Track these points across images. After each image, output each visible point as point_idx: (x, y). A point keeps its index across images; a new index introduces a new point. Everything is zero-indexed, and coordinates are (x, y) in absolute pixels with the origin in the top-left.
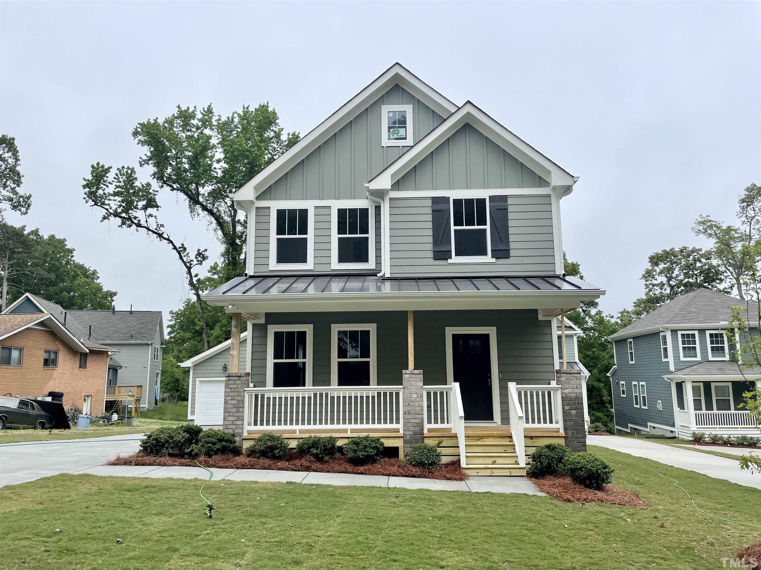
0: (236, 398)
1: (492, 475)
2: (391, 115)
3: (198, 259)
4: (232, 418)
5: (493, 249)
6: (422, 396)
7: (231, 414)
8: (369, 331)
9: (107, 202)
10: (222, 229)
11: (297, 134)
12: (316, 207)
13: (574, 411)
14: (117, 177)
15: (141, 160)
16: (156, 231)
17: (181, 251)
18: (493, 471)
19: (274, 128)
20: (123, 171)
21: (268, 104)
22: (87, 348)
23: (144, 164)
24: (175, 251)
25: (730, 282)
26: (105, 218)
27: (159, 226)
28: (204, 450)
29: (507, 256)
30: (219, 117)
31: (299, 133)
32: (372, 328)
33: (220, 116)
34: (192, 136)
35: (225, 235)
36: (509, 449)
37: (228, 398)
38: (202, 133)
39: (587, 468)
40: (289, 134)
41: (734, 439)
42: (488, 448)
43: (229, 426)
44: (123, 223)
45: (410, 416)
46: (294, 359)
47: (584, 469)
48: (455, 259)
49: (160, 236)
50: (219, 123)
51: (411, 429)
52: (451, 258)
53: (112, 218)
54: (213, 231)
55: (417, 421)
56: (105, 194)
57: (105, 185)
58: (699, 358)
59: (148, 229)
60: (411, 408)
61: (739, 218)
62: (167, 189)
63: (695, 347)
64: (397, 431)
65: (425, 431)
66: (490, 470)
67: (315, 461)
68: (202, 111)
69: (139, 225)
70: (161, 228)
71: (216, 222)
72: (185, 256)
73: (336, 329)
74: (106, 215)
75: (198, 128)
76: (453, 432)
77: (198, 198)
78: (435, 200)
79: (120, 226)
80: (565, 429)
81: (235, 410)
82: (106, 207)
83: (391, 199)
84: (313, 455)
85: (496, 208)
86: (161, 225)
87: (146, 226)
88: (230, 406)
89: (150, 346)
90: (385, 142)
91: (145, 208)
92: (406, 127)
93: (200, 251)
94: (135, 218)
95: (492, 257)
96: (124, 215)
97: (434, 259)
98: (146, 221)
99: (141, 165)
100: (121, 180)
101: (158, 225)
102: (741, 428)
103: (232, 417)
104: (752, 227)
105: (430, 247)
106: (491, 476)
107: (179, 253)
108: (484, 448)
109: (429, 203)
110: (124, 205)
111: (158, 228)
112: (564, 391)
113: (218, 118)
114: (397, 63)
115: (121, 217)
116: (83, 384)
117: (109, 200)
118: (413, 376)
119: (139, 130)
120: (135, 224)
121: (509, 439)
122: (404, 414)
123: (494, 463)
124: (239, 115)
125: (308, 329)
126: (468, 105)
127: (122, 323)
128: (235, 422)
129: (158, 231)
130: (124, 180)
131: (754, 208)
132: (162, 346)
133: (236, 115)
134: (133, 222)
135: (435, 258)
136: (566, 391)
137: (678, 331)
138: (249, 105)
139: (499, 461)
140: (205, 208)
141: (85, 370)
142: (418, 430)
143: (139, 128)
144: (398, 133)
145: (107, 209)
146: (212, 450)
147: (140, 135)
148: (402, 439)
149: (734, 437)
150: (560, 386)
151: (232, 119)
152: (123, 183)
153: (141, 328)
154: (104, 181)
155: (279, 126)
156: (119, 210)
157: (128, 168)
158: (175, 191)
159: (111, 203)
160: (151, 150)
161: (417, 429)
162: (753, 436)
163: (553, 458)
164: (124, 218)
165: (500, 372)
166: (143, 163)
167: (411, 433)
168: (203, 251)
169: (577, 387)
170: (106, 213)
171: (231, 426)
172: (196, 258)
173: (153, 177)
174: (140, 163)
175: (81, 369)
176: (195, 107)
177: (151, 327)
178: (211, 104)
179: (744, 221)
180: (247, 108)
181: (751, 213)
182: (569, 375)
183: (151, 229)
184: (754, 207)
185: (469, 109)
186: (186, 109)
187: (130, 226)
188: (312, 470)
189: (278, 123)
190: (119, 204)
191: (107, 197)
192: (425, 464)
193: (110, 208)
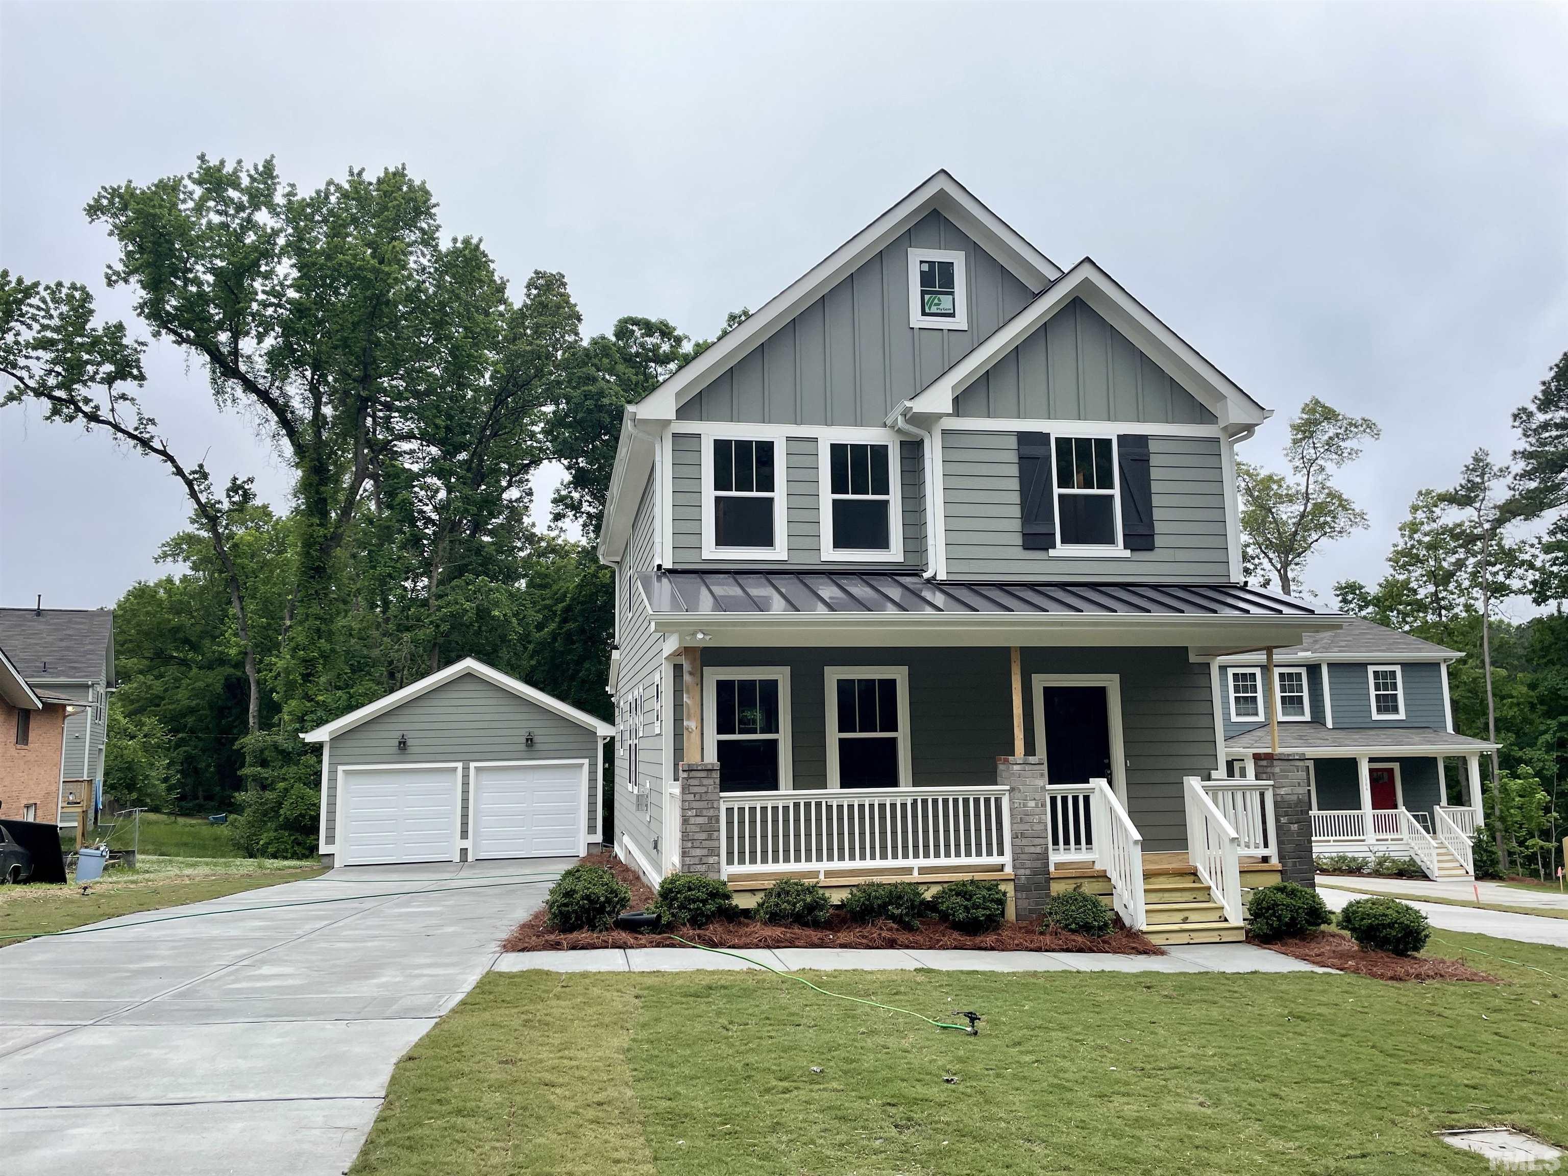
0: (705, 813)
1: (1192, 942)
2: (926, 267)
3: (233, 499)
4: (698, 852)
5: (1127, 533)
6: (1044, 805)
7: (697, 844)
8: (894, 681)
9: (22, 362)
10: (292, 434)
11: (474, 241)
12: (789, 439)
13: (1296, 825)
14: (43, 306)
15: (110, 272)
16: (136, 433)
17: (195, 479)
18: (1193, 935)
19: (424, 226)
20: (60, 293)
21: (404, 169)
22: (38, 698)
23: (116, 282)
24: (179, 478)
25: (1263, 576)
26: (11, 398)
27: (145, 422)
28: (685, 915)
29: (1151, 548)
30: (290, 189)
31: (481, 240)
32: (900, 674)
33: (293, 186)
34: (228, 226)
35: (299, 449)
36: (1200, 896)
37: (690, 813)
38: (249, 220)
39: (1402, 923)
40: (455, 240)
41: (1324, 861)
42: (1167, 895)
43: (694, 866)
44: (55, 412)
45: (1025, 842)
46: (735, 733)
47: (1396, 925)
48: (1062, 550)
49: (145, 443)
50: (290, 202)
51: (1028, 864)
52: (1054, 547)
53: (29, 399)
54: (269, 439)
55: (1038, 850)
56: (17, 343)
57: (23, 323)
58: (1261, 718)
59: (116, 427)
60: (1027, 827)
61: (1290, 461)
62: (167, 338)
63: (1256, 697)
64: (1001, 868)
65: (1052, 868)
66: (1187, 934)
67: (897, 930)
68: (253, 172)
69: (93, 417)
70: (150, 428)
71: (276, 418)
72: (201, 492)
73: (833, 675)
74: (15, 392)
75: (240, 208)
76: (1098, 867)
77: (236, 362)
78: (1024, 438)
79: (47, 418)
80: (1281, 858)
81: (703, 836)
82: (18, 373)
83: (944, 432)
84: (893, 917)
85: (1131, 458)
86: (149, 420)
87: (112, 420)
88: (694, 828)
89: (91, 690)
90: (917, 320)
91: (109, 380)
92: (952, 293)
93: (238, 482)
94: (87, 401)
95: (1125, 548)
96: (58, 393)
97: (1024, 549)
98: (113, 410)
99: (110, 283)
100: (52, 312)
101: (140, 419)
102: (1334, 841)
103: (698, 850)
104: (1311, 479)
105: (1017, 525)
106: (1188, 944)
107: (190, 484)
108: (1160, 895)
109: (1013, 442)
110: (59, 369)
111: (142, 426)
112: (1279, 791)
113: (288, 189)
114: (943, 171)
115: (51, 397)
116: (22, 779)
117: (27, 357)
118: (1027, 767)
119: (105, 202)
120: (86, 414)
121: (1192, 878)
122: (1015, 837)
123: (1185, 920)
124: (339, 188)
125: (781, 675)
126: (1087, 266)
127: (18, 637)
128: (705, 860)
129: (141, 433)
130: (61, 314)
131: (1314, 443)
132: (109, 690)
133: (332, 189)
134: (78, 409)
135: (1026, 547)
136: (1282, 791)
137: (1228, 669)
138: (363, 169)
139: (1193, 916)
140: (250, 386)
141: (26, 747)
142: (1039, 866)
143: (105, 197)
144: (939, 305)
145: (21, 379)
146: (702, 914)
147: (103, 213)
148: (1012, 883)
149: (1325, 858)
150: (1271, 782)
151: (327, 197)
152: (57, 320)
153: (68, 649)
154: (22, 315)
155: (435, 220)
156: (52, 381)
157: (74, 287)
158: (184, 345)
159: (31, 363)
160: (128, 249)
161: (1038, 864)
162: (1356, 855)
163: (1300, 908)
164: (59, 399)
165: (1126, 757)
166: (114, 278)
167: (1028, 872)
168: (244, 482)
169: (1299, 783)
170: (17, 387)
171: (699, 866)
172: (229, 496)
173: (139, 310)
174: (108, 277)
175: (19, 746)
176: (239, 162)
177: (90, 647)
178: (273, 156)
179: (1297, 467)
180: (360, 174)
181: (1310, 453)
182: (1286, 763)
183: (123, 427)
184: (1316, 441)
185: (1087, 272)
186: (218, 163)
187: (71, 418)
188: (901, 946)
189: (435, 215)
190: (48, 367)
191: (21, 351)
192: (1093, 927)
193: (30, 377)
